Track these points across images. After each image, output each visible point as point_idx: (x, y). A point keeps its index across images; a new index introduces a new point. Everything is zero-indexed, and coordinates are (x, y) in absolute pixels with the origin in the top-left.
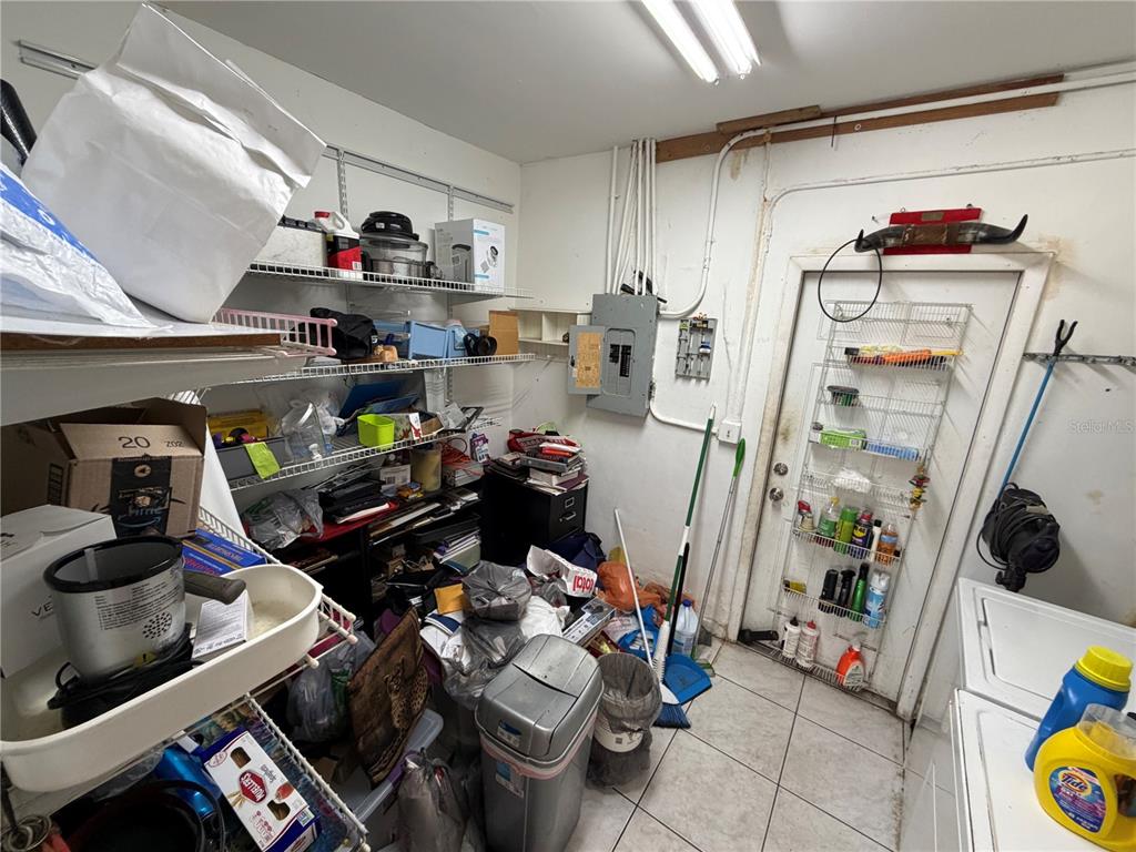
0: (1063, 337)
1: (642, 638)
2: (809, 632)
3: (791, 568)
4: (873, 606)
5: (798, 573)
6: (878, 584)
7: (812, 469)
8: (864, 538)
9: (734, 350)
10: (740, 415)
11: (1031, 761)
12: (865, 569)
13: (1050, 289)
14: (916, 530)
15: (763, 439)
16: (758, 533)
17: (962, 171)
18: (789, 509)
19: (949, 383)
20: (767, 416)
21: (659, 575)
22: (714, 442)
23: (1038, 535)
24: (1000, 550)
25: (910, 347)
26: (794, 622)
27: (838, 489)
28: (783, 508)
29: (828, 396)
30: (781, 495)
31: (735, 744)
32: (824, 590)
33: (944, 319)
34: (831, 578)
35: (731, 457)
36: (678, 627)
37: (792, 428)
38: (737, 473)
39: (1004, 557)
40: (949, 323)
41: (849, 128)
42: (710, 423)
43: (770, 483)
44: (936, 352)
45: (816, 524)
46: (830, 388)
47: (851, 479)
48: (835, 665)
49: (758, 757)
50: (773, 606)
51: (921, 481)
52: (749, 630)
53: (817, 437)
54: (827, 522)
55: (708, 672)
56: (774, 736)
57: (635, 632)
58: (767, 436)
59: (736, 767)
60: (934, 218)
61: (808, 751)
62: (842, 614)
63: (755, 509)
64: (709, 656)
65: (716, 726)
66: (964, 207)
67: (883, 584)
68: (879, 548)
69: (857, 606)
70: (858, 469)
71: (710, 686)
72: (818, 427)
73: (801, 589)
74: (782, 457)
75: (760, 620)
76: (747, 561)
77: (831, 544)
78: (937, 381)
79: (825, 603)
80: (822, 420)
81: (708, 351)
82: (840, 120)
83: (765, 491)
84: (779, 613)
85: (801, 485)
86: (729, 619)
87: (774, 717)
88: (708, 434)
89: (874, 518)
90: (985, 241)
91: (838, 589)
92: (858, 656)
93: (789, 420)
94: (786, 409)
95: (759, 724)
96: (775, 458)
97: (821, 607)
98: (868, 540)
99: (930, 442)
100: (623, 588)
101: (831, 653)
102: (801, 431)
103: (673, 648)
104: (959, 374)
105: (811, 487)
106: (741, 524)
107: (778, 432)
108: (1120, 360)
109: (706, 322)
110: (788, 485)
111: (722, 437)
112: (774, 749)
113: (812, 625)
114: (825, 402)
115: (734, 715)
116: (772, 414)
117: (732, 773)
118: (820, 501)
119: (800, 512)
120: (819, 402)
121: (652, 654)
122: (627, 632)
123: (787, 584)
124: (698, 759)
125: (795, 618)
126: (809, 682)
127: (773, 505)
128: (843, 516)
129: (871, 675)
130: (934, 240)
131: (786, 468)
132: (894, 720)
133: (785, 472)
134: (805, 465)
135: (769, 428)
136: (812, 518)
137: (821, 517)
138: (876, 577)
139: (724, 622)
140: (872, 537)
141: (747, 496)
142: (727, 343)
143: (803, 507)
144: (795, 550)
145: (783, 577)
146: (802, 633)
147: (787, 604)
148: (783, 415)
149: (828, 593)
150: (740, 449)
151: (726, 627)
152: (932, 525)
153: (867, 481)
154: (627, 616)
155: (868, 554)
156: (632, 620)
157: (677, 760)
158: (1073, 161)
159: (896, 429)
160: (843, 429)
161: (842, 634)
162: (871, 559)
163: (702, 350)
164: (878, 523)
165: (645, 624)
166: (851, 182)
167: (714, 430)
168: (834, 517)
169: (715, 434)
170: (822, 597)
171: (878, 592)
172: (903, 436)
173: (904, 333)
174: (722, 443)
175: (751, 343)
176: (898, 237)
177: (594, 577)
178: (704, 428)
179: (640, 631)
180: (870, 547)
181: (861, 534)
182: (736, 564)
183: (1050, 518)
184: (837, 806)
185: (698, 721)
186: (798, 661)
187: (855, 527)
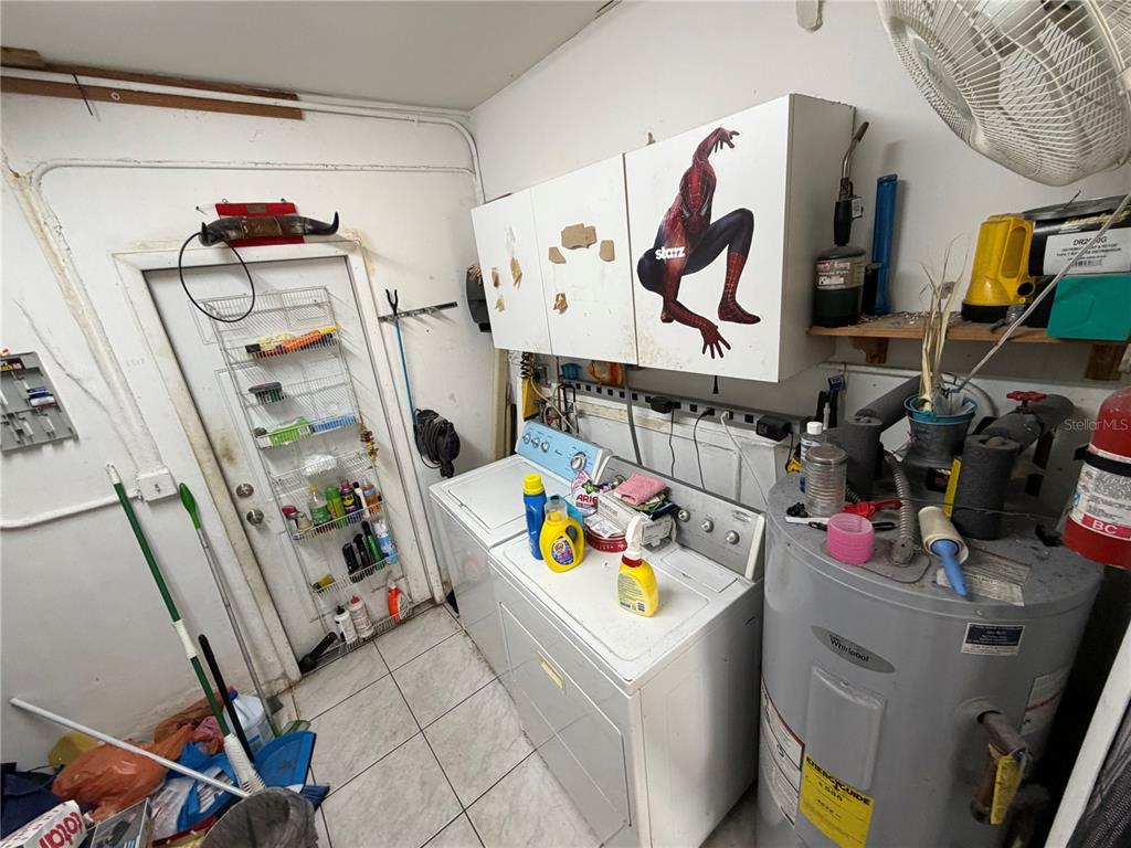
0: (394, 302)
1: (208, 786)
2: (357, 607)
3: (309, 569)
4: (387, 548)
5: (318, 571)
6: (381, 529)
7: (275, 474)
8: (354, 504)
9: (97, 387)
10: (159, 459)
11: (538, 555)
12: (366, 525)
13: (369, 268)
14: (380, 474)
15: (208, 472)
16: (259, 565)
17: (259, 166)
18: (276, 522)
19: (342, 353)
20: (196, 446)
21: (160, 708)
22: (140, 509)
23: (447, 435)
24: (434, 456)
25: (300, 332)
26: (340, 611)
27: (311, 478)
28: (269, 524)
29: (253, 399)
30: (260, 514)
31: (373, 748)
32: (349, 566)
33: (312, 302)
34: (348, 553)
35: (179, 511)
36: (244, 726)
37: (231, 445)
38: (198, 524)
39: (438, 459)
40: (318, 305)
41: (105, 95)
42: (119, 488)
43: (241, 510)
44: (323, 330)
45: (310, 519)
46: (251, 390)
47: (316, 463)
48: (387, 612)
49: (395, 733)
50: (314, 615)
51: (367, 437)
52: (306, 656)
53: (266, 442)
54: (319, 510)
55: (301, 728)
56: (391, 705)
57: (191, 792)
58: (210, 467)
59: (388, 762)
60: (259, 210)
61: (417, 686)
62: (370, 573)
63: (243, 545)
64: (289, 716)
65: (348, 757)
66: (278, 200)
67: (384, 526)
68: (368, 503)
69: (377, 557)
70: (315, 452)
71: (315, 735)
72: (261, 433)
73: (329, 580)
74: (238, 478)
75: (308, 637)
76: (267, 598)
77: (332, 526)
78: (334, 354)
79: (356, 574)
80: (258, 424)
81: (51, 399)
82: (84, 80)
83: (241, 521)
84: (323, 616)
85: (275, 493)
86: (283, 665)
87: (380, 693)
88: (126, 503)
89: (351, 484)
90: (313, 232)
91: (358, 556)
92: (397, 591)
93: (223, 439)
94: (211, 430)
95: (376, 712)
96: (231, 484)
97: (355, 580)
98: (358, 503)
99: (354, 403)
100: (129, 770)
101: (378, 607)
102: (243, 443)
103: (252, 749)
104: (345, 344)
105: (285, 490)
106: (237, 570)
107: (219, 456)
108: (424, 311)
109: (17, 360)
110: (264, 501)
111: (151, 495)
112: (399, 714)
113: (355, 600)
114: (252, 406)
115: (353, 730)
116: (200, 440)
117: (390, 768)
118: (300, 497)
119: (288, 517)
120: (245, 407)
121: (236, 785)
122: (182, 803)
123: (318, 586)
124: (359, 799)
125: (339, 607)
126: (379, 642)
127: (259, 530)
128: (328, 497)
129: (409, 595)
130: (269, 231)
131: (250, 486)
132: (439, 609)
133: (251, 491)
134: (268, 473)
135: (206, 456)
136: (305, 515)
137: (311, 510)
138: (377, 526)
139: (278, 672)
140: (359, 498)
141: (225, 540)
142: (77, 381)
143: (288, 512)
144: (303, 553)
145: (308, 584)
146: (352, 614)
147: (324, 603)
148: (213, 437)
149: (352, 565)
150: (185, 497)
151: (284, 675)
152: (387, 464)
153: (330, 457)
154: (162, 790)
155: (363, 513)
156: (174, 787)
157: (344, 826)
158: (336, 170)
159: (326, 405)
160: (284, 424)
161: (378, 586)
162: (367, 515)
163: (35, 402)
164: (356, 485)
165: (196, 769)
166: (142, 164)
167: (130, 494)
168: (320, 503)
169: (136, 498)
170: (351, 572)
171: (384, 535)
172: (334, 408)
173: (287, 320)
174: (152, 504)
175: (119, 370)
176: (237, 228)
177: (72, 806)
178: (115, 497)
179: (197, 782)
180: (362, 507)
181: (351, 502)
182: (257, 612)
183: (446, 422)
184: (458, 694)
185: (331, 774)
186: (363, 636)
187: (343, 499)
